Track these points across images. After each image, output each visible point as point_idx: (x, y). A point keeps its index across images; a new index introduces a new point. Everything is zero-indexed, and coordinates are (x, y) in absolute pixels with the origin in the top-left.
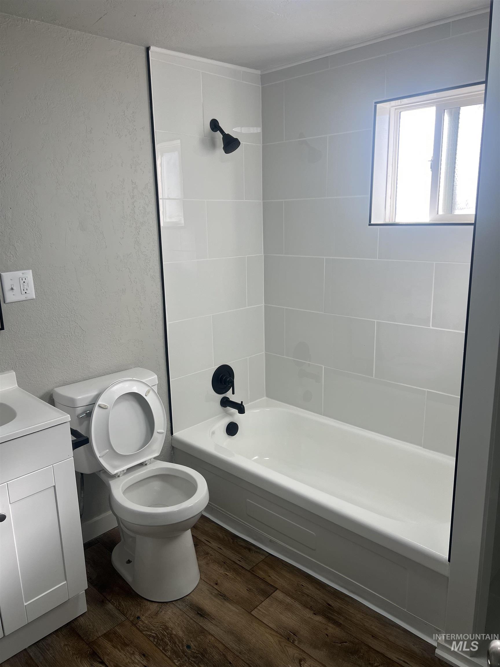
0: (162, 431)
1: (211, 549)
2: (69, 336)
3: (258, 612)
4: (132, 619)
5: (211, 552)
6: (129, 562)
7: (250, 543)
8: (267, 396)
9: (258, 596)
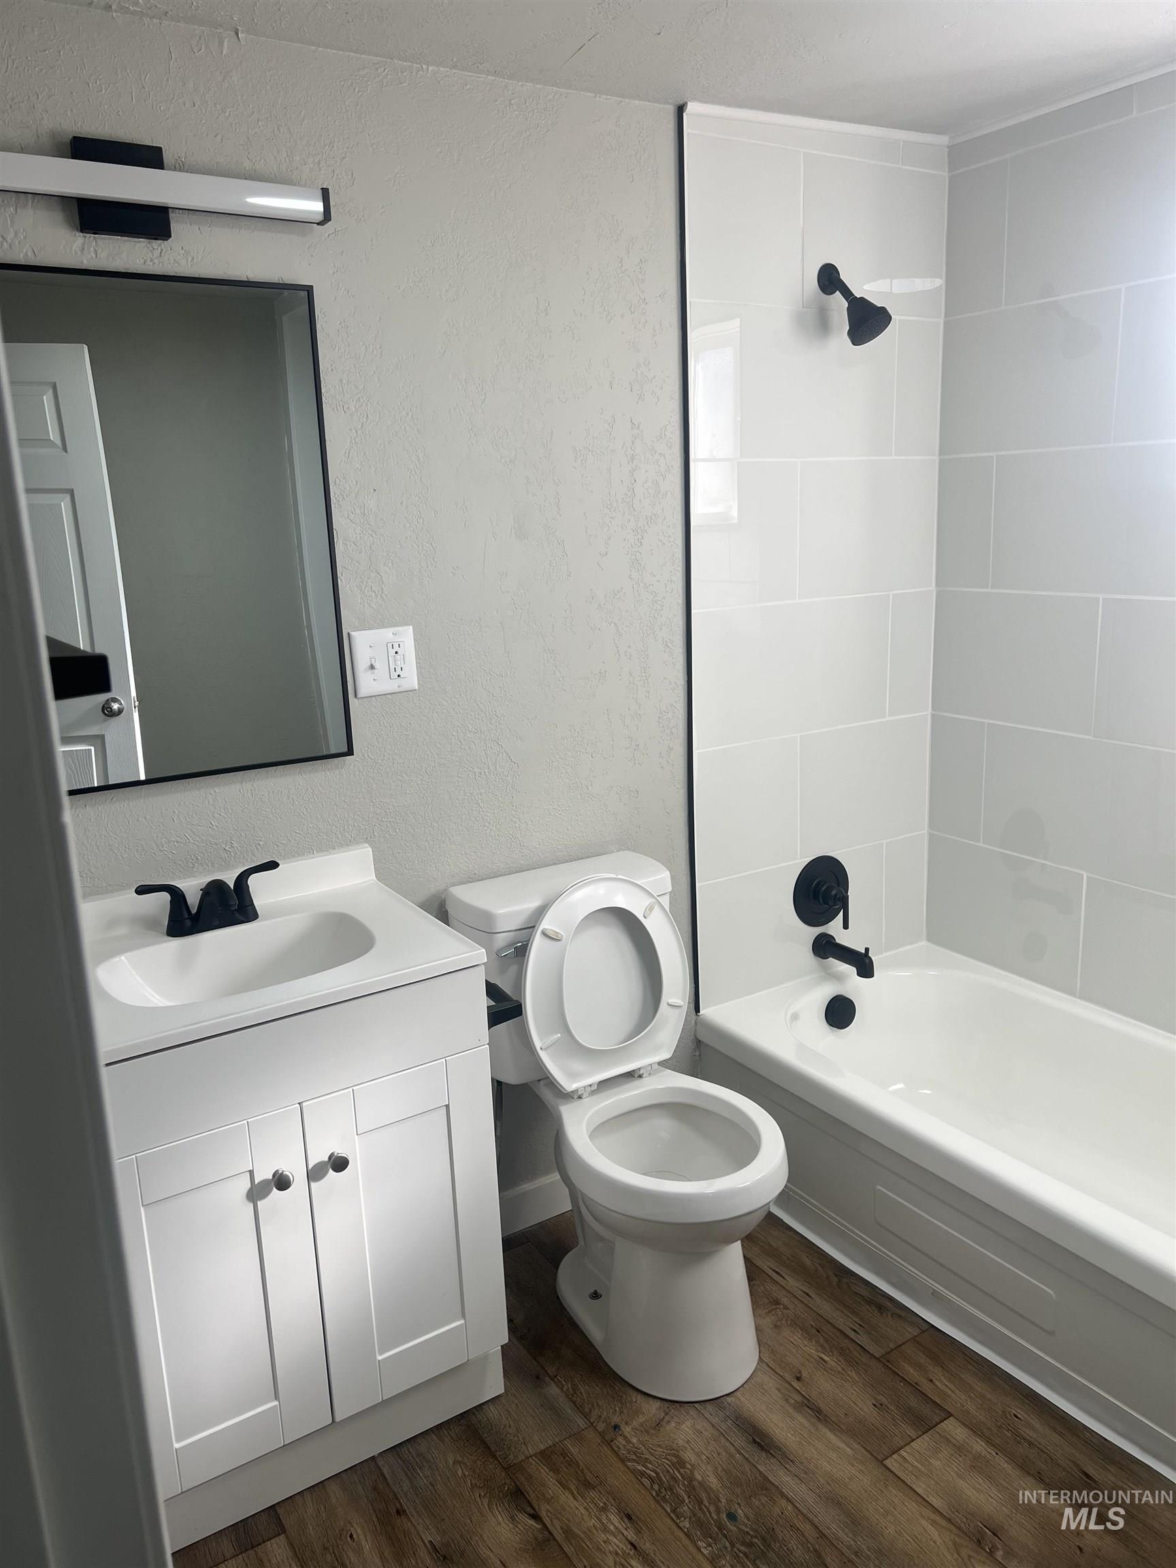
0: (679, 1002)
1: (785, 1293)
2: (483, 772)
3: (900, 1464)
4: (601, 1427)
5: (785, 1300)
6: (596, 1295)
7: (880, 1292)
8: (929, 939)
9: (901, 1424)
